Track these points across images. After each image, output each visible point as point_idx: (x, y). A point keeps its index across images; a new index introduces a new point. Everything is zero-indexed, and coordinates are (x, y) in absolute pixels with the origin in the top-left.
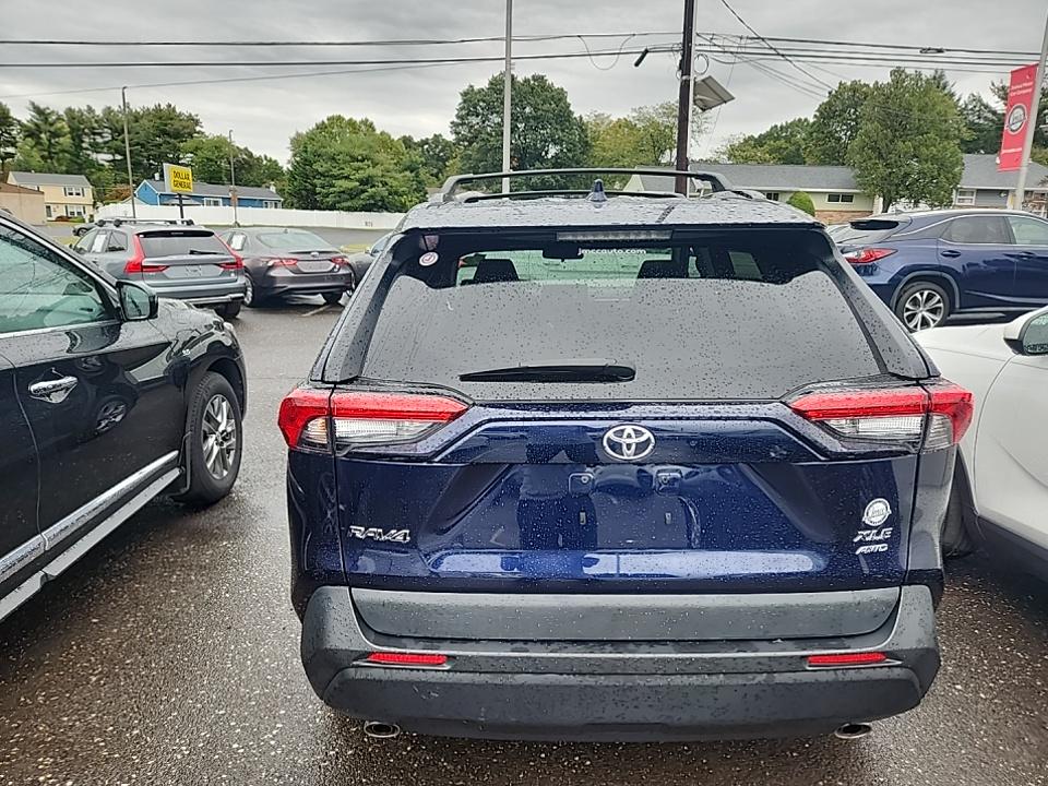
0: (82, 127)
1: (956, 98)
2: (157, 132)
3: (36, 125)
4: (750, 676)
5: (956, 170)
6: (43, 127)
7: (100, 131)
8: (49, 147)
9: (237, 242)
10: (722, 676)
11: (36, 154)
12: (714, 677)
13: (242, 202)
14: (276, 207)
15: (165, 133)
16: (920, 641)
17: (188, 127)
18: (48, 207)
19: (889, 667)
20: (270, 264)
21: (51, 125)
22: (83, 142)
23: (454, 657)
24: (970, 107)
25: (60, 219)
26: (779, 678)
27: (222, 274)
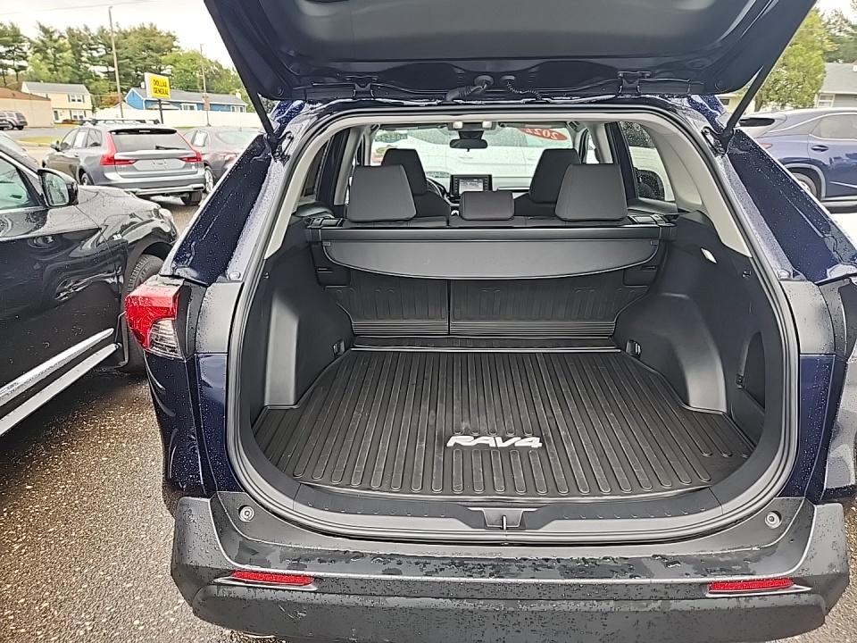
0: (81, 43)
1: (820, 14)
2: (143, 48)
3: (42, 41)
4: (644, 603)
5: (819, 76)
6: (49, 43)
7: (96, 47)
8: (55, 61)
9: (199, 140)
10: (612, 602)
11: (44, 68)
12: (604, 603)
13: (214, 107)
14: (241, 111)
15: (149, 48)
16: (831, 566)
17: (167, 42)
18: (56, 112)
19: (796, 593)
20: (227, 158)
21: (56, 41)
22: (82, 56)
23: (321, 579)
24: (832, 21)
25: (66, 122)
26: (674, 605)
27: (184, 167)
